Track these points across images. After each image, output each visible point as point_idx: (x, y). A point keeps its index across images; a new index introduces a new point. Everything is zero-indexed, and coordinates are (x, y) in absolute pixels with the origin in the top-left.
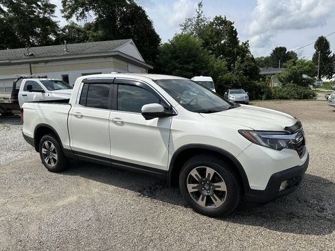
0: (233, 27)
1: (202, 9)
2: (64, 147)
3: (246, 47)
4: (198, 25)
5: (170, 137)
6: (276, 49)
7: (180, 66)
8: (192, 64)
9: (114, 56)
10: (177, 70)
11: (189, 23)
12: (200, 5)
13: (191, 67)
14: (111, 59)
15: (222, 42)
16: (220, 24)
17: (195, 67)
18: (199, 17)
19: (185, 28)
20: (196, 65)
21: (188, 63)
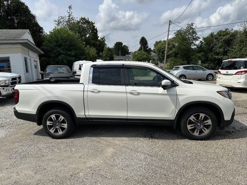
0: (94, 27)
1: (72, 10)
2: (77, 116)
3: (104, 41)
4: (69, 22)
5: (177, 99)
6: (117, 43)
7: (64, 52)
8: (74, 51)
9: (21, 44)
10: (62, 56)
11: (62, 20)
12: (70, 7)
13: (73, 54)
14: (19, 46)
15: (87, 36)
16: (84, 23)
17: (76, 54)
18: (69, 16)
19: (59, 24)
20: (77, 52)
21: (70, 50)
